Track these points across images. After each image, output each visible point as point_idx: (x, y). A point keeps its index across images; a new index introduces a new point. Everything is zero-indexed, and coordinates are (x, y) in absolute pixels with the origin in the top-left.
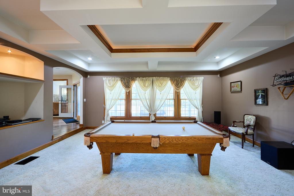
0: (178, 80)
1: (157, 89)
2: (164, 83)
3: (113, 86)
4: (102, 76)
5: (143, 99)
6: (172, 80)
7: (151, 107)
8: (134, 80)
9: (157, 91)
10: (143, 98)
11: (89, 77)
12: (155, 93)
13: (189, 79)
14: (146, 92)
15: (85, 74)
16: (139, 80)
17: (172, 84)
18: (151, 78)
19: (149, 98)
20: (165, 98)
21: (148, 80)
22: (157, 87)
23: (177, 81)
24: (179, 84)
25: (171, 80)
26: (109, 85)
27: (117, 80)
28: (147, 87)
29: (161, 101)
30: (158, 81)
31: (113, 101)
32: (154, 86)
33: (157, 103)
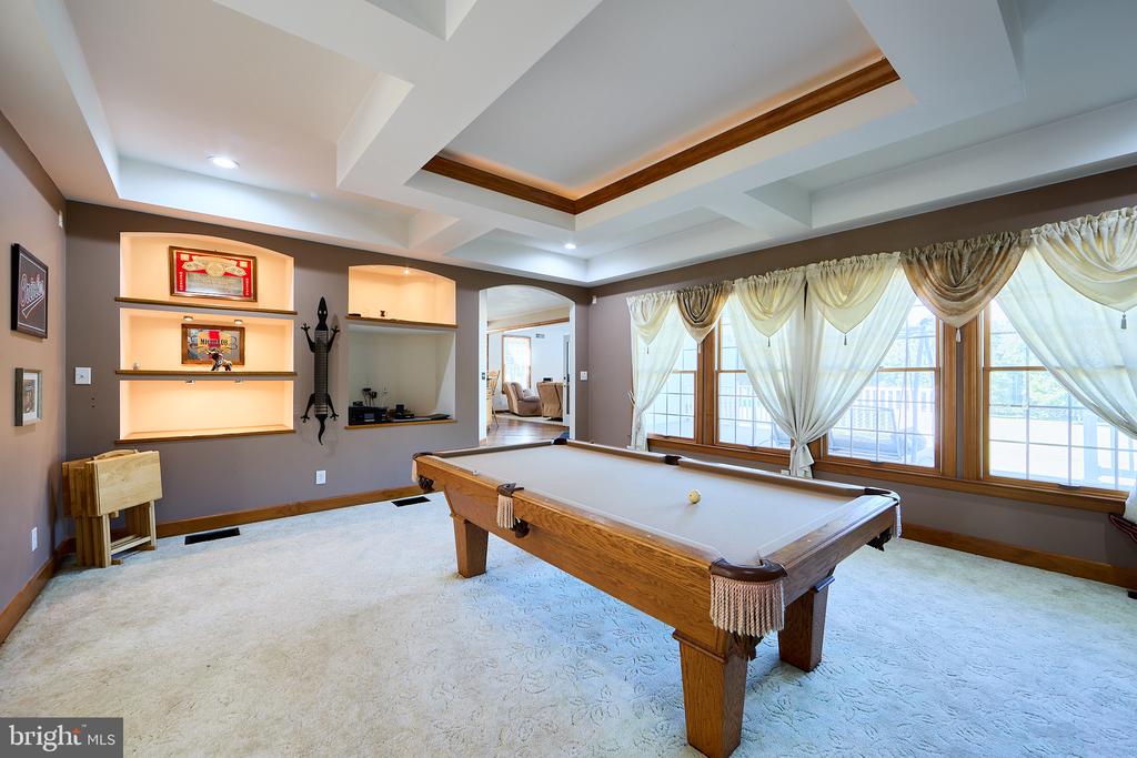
0: (961, 255)
1: (826, 322)
2: (868, 283)
3: (654, 325)
4: (622, 295)
5: (761, 369)
6: (917, 265)
7: (796, 405)
8: (721, 290)
9: (830, 333)
10: (758, 363)
11: (594, 301)
12: (815, 342)
13: (1057, 236)
14: (774, 338)
15: (583, 295)
16: (741, 291)
17: (916, 285)
18: (797, 274)
19: (785, 368)
20: (868, 361)
21: (781, 281)
22: (827, 311)
23: (954, 263)
24: (970, 281)
25: (909, 263)
26: (644, 323)
27: (667, 301)
28: (779, 313)
29: (849, 377)
30: (829, 283)
31: (654, 378)
32: (814, 305)
33: (828, 389)
